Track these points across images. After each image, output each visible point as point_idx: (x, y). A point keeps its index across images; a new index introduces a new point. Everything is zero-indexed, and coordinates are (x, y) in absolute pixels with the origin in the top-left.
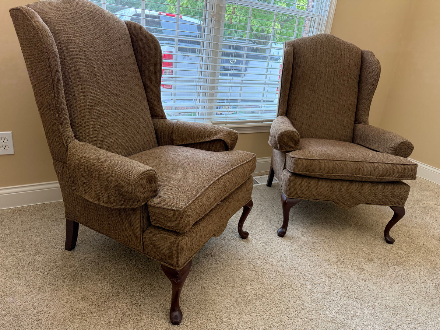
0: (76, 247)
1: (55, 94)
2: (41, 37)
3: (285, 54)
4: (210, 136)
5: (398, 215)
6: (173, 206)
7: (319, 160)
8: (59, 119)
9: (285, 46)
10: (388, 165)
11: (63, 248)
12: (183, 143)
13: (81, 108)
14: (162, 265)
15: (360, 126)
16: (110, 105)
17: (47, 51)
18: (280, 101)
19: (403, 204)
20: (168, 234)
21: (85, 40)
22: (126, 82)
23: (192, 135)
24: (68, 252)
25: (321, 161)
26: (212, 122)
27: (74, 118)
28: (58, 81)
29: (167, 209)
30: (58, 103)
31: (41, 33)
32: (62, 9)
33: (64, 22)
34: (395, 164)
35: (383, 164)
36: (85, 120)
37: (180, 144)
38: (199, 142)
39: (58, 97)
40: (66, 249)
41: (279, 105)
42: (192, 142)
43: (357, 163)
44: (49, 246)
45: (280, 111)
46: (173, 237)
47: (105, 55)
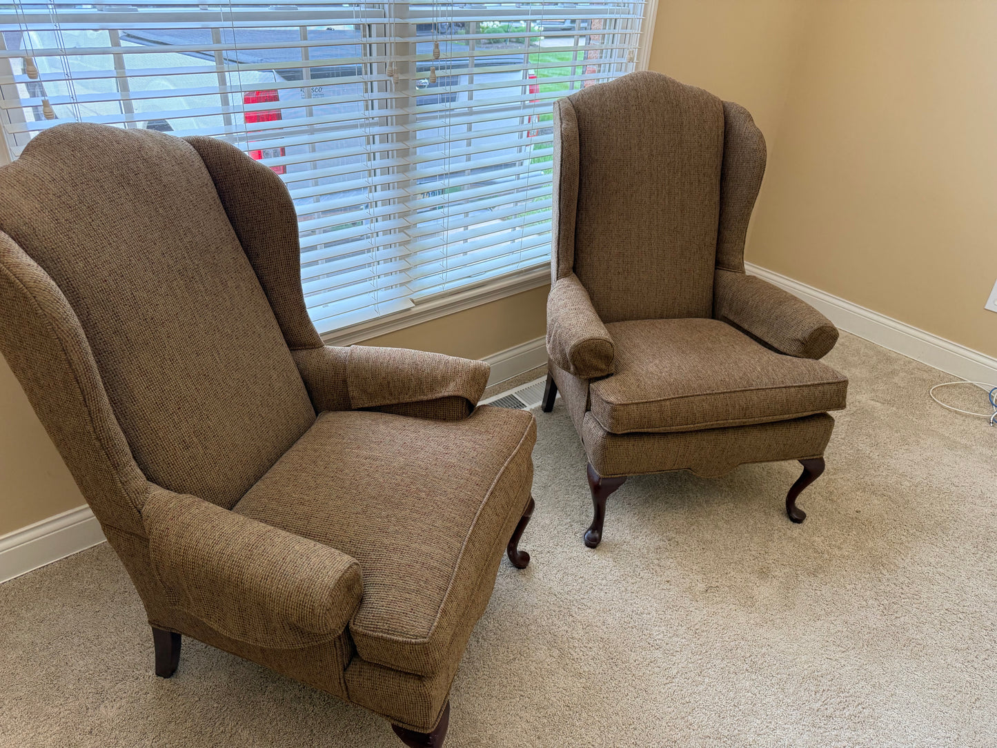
0: (181, 666)
1: (90, 414)
2: (37, 306)
3: (562, 143)
4: (432, 389)
5: (812, 471)
6: (407, 634)
7: (660, 400)
8: (110, 460)
9: (561, 119)
10: (793, 390)
11: (152, 672)
12: (371, 405)
13: (147, 412)
14: (393, 725)
15: (727, 276)
16: (205, 375)
17: (57, 335)
18: (558, 244)
19: (822, 453)
20: (400, 676)
21: (123, 247)
22: (228, 303)
23: (391, 385)
24: (166, 683)
25: (663, 403)
26: (413, 301)
27: (137, 437)
28: (94, 387)
29: (397, 642)
30: (100, 431)
31: (34, 297)
32: (51, 186)
33: (66, 220)
34: (806, 386)
35: (784, 390)
36: (161, 435)
37: (366, 405)
38: (408, 400)
39: (99, 417)
40: (158, 674)
41: (558, 254)
42: (394, 402)
43: (733, 395)
44: (121, 677)
45: (561, 266)
46: (412, 685)
47: (171, 262)
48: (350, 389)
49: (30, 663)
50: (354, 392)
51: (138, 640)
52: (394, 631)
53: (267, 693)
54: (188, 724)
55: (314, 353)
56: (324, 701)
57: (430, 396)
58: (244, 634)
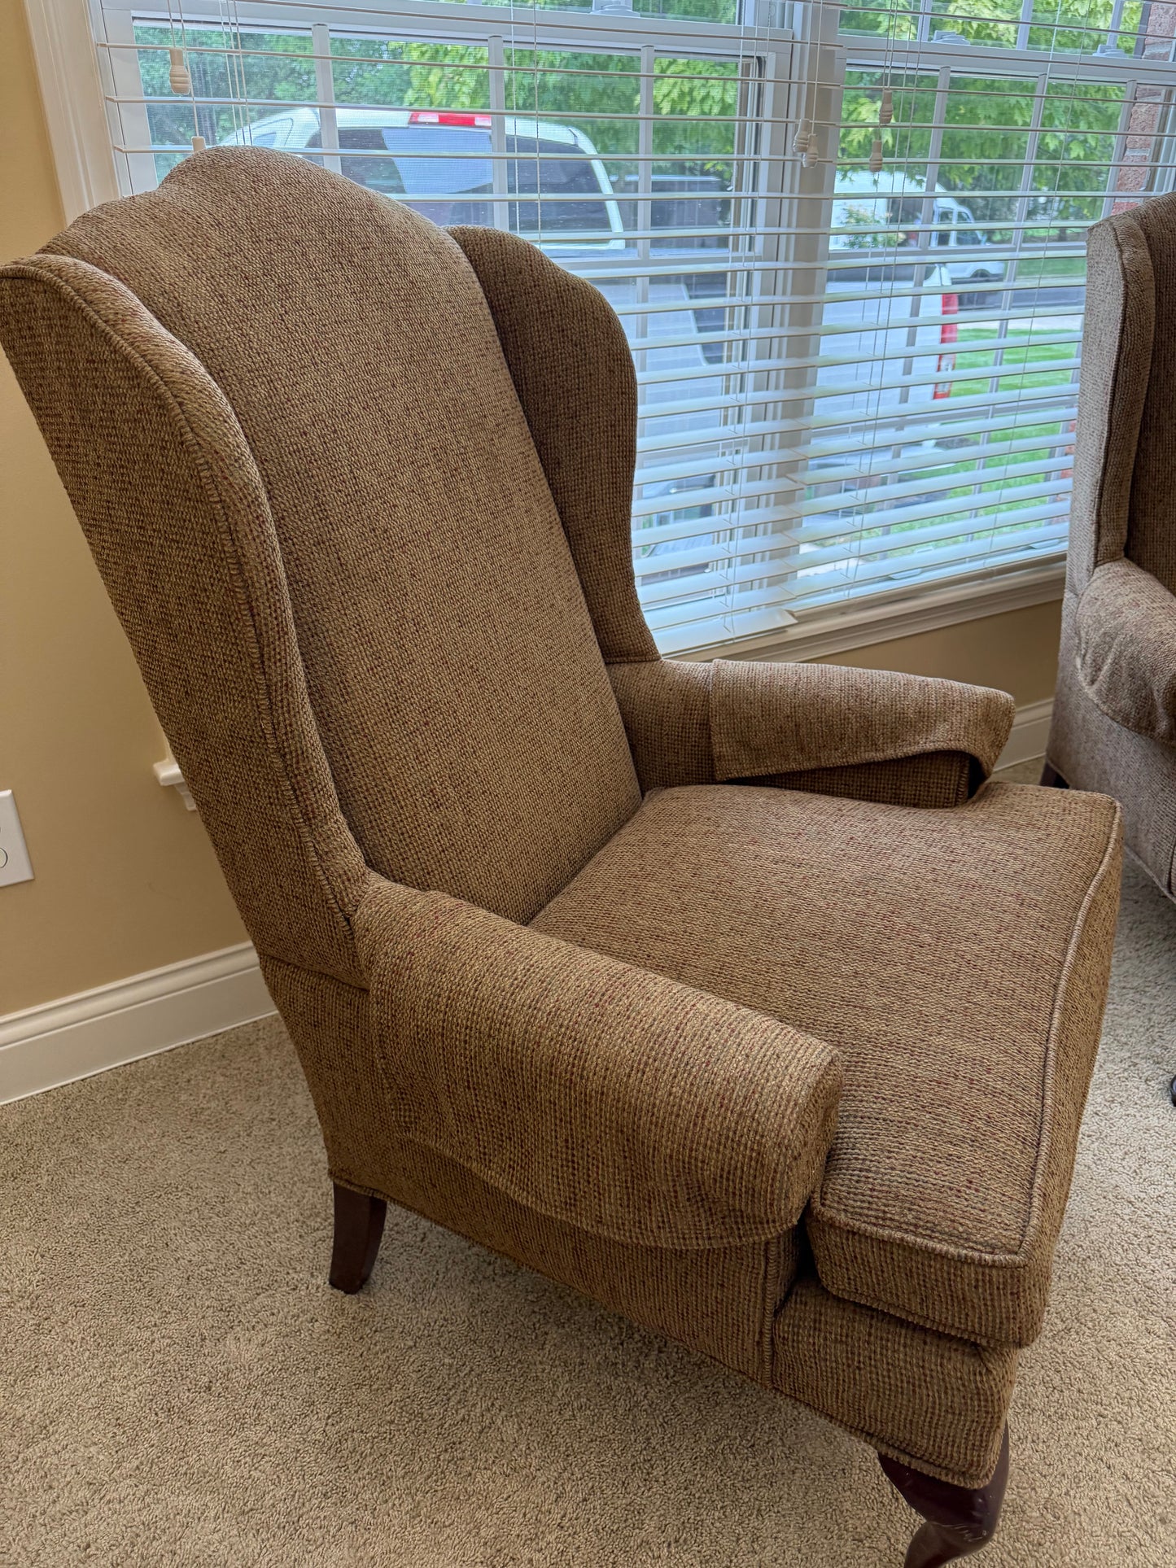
0: (377, 1274)
1: (270, 694)
2: (183, 423)
4: (895, 738)
6: (967, 1240)
8: (298, 802)
11: (322, 1279)
12: (762, 771)
13: (369, 720)
14: (883, 1459)
16: (472, 667)
17: (220, 495)
18: (1101, 495)
20: (925, 1343)
21: (338, 377)
22: (513, 538)
23: (803, 731)
24: (350, 1302)
26: (792, 614)
27: (347, 770)
28: (283, 632)
29: (942, 1256)
30: (286, 734)
31: (181, 404)
32: (215, 234)
33: (239, 301)
36: (391, 771)
38: (839, 762)
39: (285, 703)
40: (334, 1283)
41: (1098, 515)
42: (808, 765)
44: (265, 1280)
45: (1104, 541)
46: (957, 1365)
47: (421, 430)
48: (715, 739)
49: (102, 1237)
50: (722, 746)
51: (295, 1211)
52: (932, 1231)
53: (547, 1346)
54: (395, 1394)
55: (645, 669)
56: (667, 1377)
57: (890, 753)
58: (570, 1204)
